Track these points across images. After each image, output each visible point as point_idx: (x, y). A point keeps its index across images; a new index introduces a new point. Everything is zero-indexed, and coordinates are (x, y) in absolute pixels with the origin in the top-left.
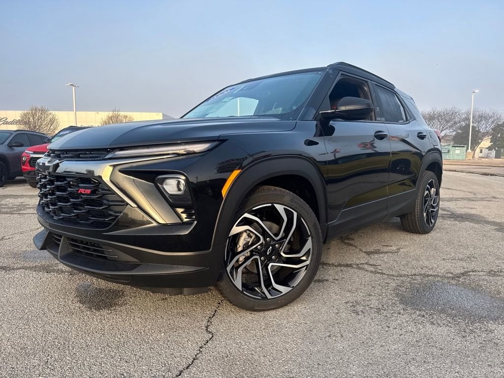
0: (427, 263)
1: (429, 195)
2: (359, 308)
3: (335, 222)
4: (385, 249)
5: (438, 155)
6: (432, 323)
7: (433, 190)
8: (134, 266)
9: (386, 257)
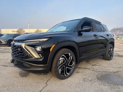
0: (107, 68)
1: (110, 50)
2: (86, 80)
3: (82, 57)
4: (97, 64)
5: (113, 40)
6: (104, 85)
7: (112, 49)
8: (29, 68)
9: (97, 66)
